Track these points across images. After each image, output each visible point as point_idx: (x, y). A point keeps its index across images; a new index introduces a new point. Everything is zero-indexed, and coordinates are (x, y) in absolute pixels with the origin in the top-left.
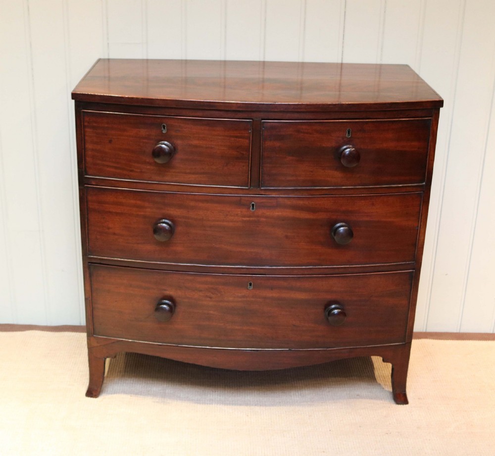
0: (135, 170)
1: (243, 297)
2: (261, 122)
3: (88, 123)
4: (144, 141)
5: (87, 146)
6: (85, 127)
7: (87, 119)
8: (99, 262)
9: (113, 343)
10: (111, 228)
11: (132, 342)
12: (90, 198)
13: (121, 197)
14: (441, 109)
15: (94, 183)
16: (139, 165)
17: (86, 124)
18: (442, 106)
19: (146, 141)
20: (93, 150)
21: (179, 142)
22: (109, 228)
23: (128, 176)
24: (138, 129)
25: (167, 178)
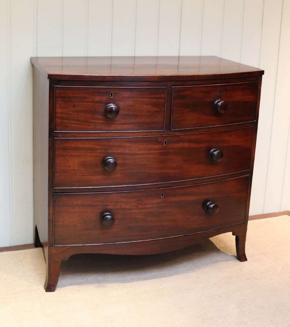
0: (91, 124)
1: (158, 203)
2: (172, 88)
3: (59, 94)
4: (98, 104)
5: (57, 110)
6: (56, 97)
7: (58, 92)
8: (61, 191)
9: (68, 248)
10: (72, 166)
11: (82, 245)
12: (57, 146)
13: (80, 144)
14: (263, 76)
15: (60, 136)
16: (94, 121)
17: (57, 95)
18: (263, 74)
19: (99, 104)
20: (61, 113)
21: (121, 104)
22: (70, 167)
23: (86, 129)
24: (94, 97)
25: (112, 128)
